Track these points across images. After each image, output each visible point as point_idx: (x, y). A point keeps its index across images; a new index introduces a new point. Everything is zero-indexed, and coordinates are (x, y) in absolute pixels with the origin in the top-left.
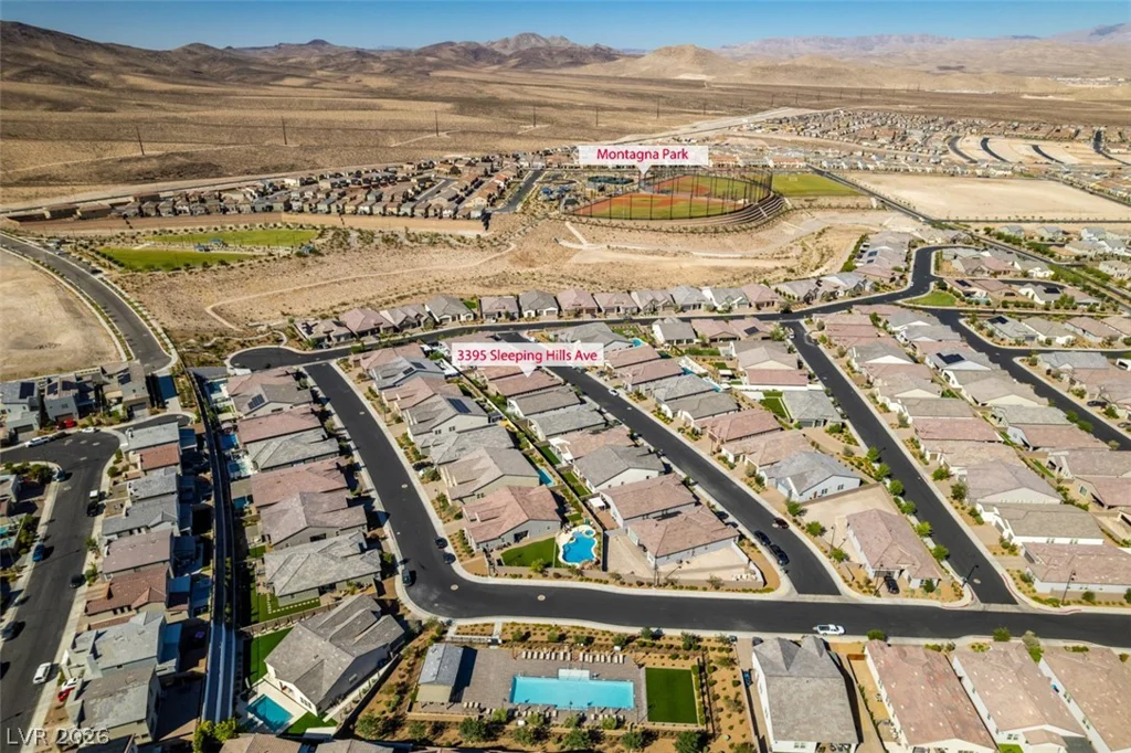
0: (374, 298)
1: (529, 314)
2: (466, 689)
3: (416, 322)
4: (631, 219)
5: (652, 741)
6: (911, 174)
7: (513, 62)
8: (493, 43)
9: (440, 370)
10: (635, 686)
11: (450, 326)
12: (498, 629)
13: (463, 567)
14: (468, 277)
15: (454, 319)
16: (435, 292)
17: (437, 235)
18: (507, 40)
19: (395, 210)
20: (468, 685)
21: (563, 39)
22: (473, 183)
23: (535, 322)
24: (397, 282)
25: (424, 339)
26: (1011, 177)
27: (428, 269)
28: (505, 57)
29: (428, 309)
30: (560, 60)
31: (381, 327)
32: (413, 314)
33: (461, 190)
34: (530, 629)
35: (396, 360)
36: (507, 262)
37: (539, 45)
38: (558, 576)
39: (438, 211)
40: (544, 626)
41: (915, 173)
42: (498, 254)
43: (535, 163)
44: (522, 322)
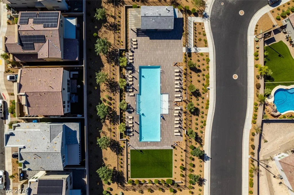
2: (148, 38)
5: (116, 151)
10: (157, 142)
12: (202, 50)
13: (266, 15)
20: (150, 39)
34: (203, 72)
38: (258, 87)
40: (208, 82)
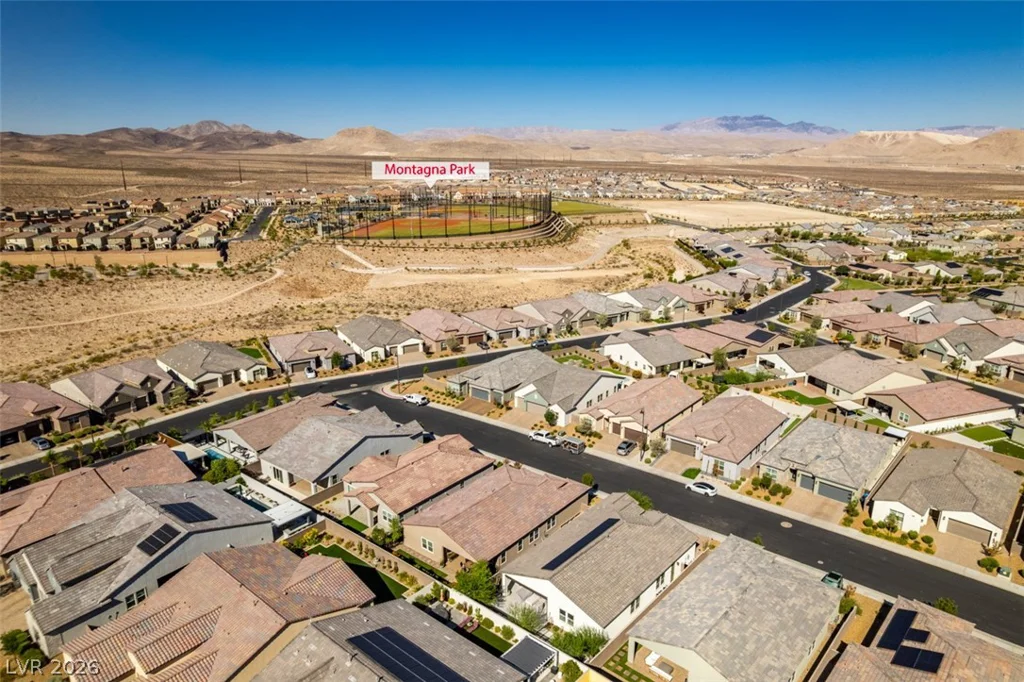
0: (38, 365)
1: (375, 354)
3: (144, 394)
4: (421, 237)
6: (645, 199)
7: (197, 145)
8: (173, 130)
9: (253, 514)
11: (222, 395)
14: (219, 317)
15: (226, 380)
16: (166, 343)
17: (152, 265)
18: (188, 127)
19: (73, 243)
21: (245, 126)
22: (189, 216)
23: (389, 368)
24: (88, 337)
25: (176, 431)
26: (725, 200)
27: (145, 311)
28: (189, 141)
29: (165, 368)
30: (246, 143)
31: (55, 416)
32: (134, 379)
33: (175, 222)
35: (110, 506)
36: (277, 295)
37: (221, 131)
39: (147, 240)
41: (648, 199)
42: (260, 284)
43: (262, 200)
44: (366, 371)
